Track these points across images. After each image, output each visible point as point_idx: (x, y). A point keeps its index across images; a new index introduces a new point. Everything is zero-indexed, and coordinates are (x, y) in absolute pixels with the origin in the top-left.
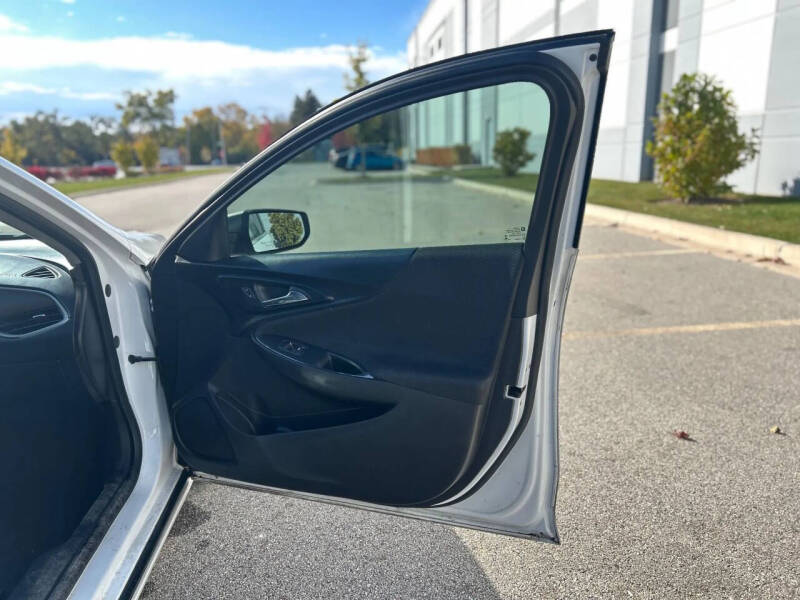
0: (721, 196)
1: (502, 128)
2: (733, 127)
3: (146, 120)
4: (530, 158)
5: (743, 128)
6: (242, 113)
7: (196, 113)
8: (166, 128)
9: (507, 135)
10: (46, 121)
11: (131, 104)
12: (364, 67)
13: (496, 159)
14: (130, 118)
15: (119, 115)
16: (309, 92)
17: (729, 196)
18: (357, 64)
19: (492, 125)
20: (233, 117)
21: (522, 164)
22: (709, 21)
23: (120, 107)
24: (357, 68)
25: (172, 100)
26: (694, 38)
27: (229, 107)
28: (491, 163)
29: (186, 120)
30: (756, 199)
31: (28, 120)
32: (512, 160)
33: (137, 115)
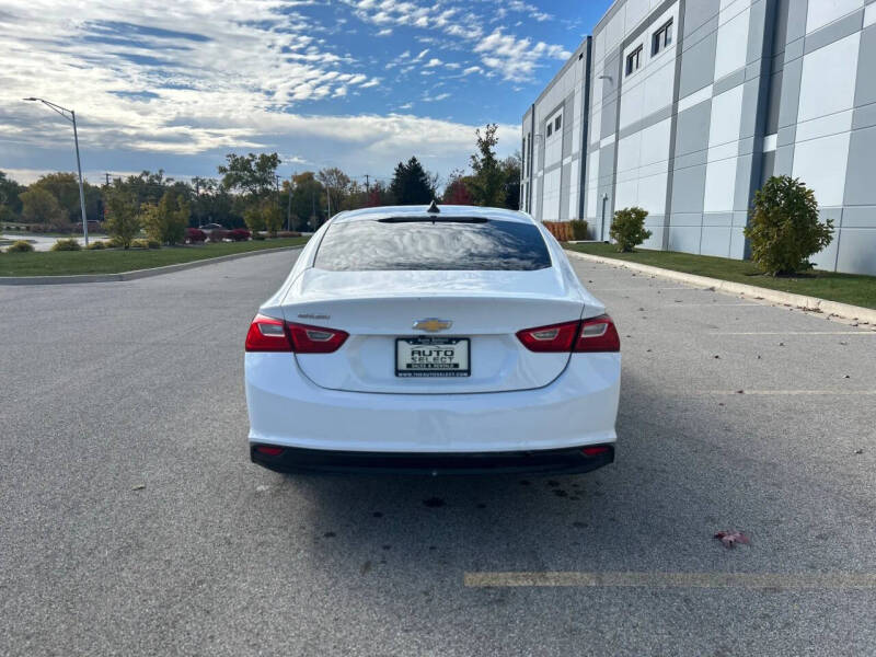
0: (803, 272)
1: (619, 207)
2: (814, 217)
3: (246, 183)
4: (647, 235)
5: (821, 220)
6: (343, 180)
7: (295, 178)
8: (266, 192)
9: (625, 214)
10: (151, 182)
11: (232, 168)
12: (492, 149)
13: (613, 235)
14: (230, 182)
15: (220, 178)
16: (414, 160)
17: (809, 271)
18: (486, 146)
19: (609, 203)
20: (334, 183)
21: (639, 241)
22: (802, 131)
23: (222, 170)
24: (485, 150)
25: (274, 166)
26: (789, 144)
27: (331, 173)
28: (607, 238)
29: (286, 184)
30: (834, 275)
31: (131, 179)
32: (628, 237)
33: (239, 178)
